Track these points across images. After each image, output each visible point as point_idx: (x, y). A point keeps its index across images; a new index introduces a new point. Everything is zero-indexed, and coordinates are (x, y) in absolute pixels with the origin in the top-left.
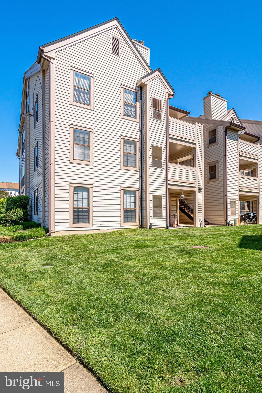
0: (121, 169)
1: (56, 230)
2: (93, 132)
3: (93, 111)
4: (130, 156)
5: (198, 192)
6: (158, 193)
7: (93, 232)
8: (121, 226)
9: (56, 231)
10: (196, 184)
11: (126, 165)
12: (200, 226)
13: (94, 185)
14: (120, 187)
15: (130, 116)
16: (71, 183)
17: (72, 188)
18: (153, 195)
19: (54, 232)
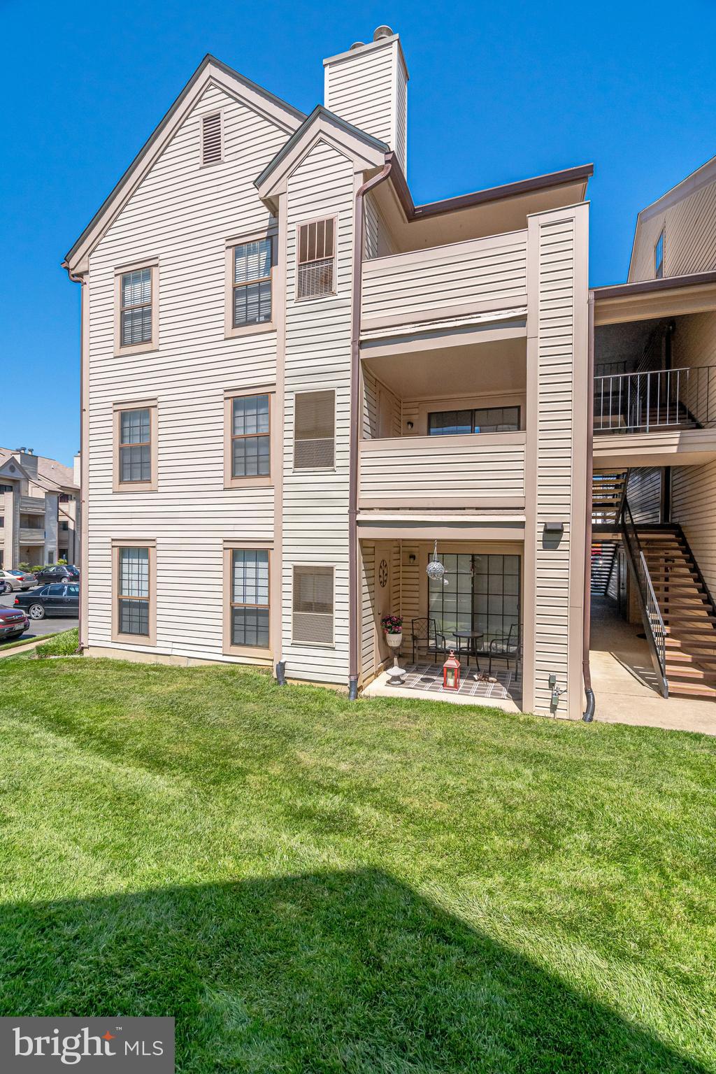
0: (225, 489)
1: (91, 643)
2: (156, 406)
3: (158, 351)
4: (252, 446)
5: (539, 545)
6: (314, 558)
7: (157, 658)
8: (224, 655)
9: (91, 646)
10: (523, 508)
11: (241, 474)
12: (553, 708)
13: (159, 541)
14: (221, 541)
15: (253, 322)
16: (113, 540)
17: (116, 550)
18: (295, 567)
19: (88, 648)
